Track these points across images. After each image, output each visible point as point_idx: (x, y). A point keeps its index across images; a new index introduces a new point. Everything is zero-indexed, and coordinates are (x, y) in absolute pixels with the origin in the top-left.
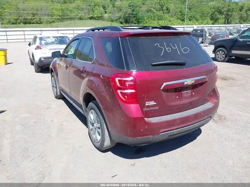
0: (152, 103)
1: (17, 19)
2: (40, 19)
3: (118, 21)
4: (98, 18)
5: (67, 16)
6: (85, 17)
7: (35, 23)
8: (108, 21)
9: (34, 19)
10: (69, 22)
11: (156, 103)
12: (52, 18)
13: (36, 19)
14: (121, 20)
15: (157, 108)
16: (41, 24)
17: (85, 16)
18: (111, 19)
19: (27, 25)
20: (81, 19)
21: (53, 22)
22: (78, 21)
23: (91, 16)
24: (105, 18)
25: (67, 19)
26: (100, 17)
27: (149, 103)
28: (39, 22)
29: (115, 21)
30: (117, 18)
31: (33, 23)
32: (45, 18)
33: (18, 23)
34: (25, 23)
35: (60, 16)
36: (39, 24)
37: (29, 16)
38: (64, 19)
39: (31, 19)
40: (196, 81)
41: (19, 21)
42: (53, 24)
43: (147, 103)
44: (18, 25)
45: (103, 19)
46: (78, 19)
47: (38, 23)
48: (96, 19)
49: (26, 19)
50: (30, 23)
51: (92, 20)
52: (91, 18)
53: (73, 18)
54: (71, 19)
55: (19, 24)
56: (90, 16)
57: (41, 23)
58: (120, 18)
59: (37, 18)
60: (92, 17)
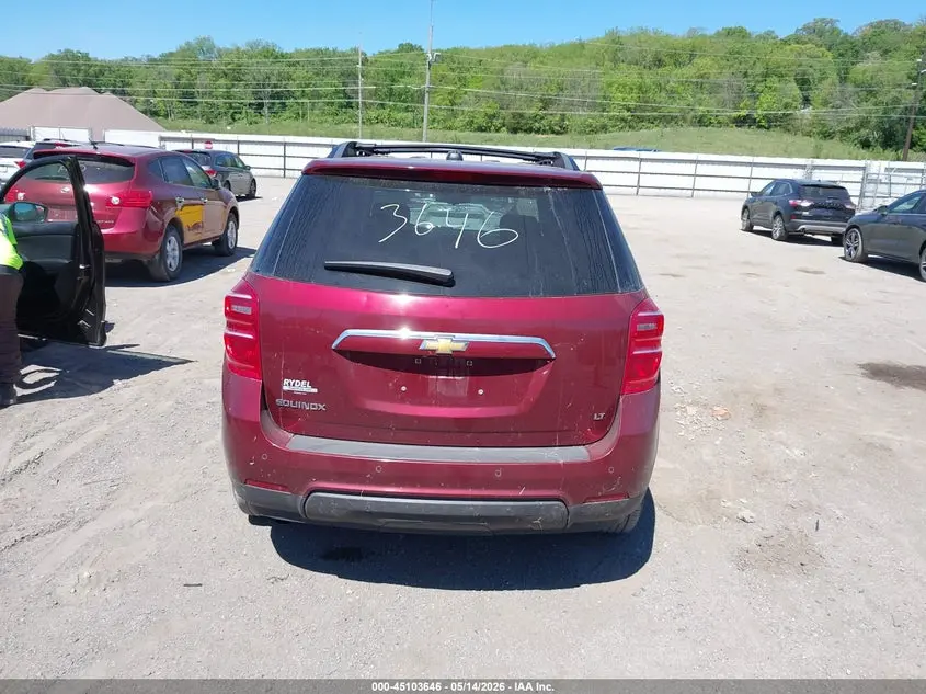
0: (303, 387)
1: (494, 116)
2: (563, 118)
3: (855, 135)
4: (769, 121)
5: (654, 109)
6: (719, 118)
7: (544, 131)
8: (809, 134)
9: (542, 118)
10: (655, 130)
11: (315, 391)
12: (602, 116)
13: (550, 118)
14: (864, 132)
15: (321, 407)
16: (562, 133)
17: (718, 111)
18: (824, 126)
19: (520, 135)
20: (701, 122)
21: (604, 128)
22: (692, 128)
23: (744, 113)
24: (798, 122)
25: (652, 121)
26: (777, 118)
27: (292, 383)
28: (557, 128)
29: (838, 135)
30: (852, 125)
31: (538, 131)
32: (581, 115)
33: (493, 128)
34: (515, 131)
35: (628, 110)
36: (558, 133)
37: (529, 107)
38: (641, 119)
39: (535, 118)
40: (472, 346)
41: (497, 122)
42: (601, 136)
43: (286, 381)
44: (493, 135)
45: (790, 127)
46: (692, 124)
47: (553, 132)
48: (760, 127)
49: (521, 116)
50: (529, 130)
51: (744, 129)
52: (741, 122)
53: (672, 118)
54: (668, 120)
55: (497, 130)
56: (738, 114)
57: (563, 131)
58: (864, 123)
59: (554, 114)
60: (745, 117)
